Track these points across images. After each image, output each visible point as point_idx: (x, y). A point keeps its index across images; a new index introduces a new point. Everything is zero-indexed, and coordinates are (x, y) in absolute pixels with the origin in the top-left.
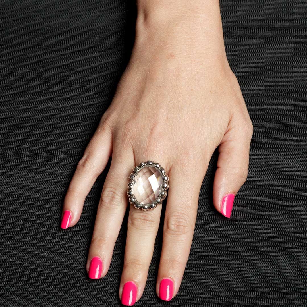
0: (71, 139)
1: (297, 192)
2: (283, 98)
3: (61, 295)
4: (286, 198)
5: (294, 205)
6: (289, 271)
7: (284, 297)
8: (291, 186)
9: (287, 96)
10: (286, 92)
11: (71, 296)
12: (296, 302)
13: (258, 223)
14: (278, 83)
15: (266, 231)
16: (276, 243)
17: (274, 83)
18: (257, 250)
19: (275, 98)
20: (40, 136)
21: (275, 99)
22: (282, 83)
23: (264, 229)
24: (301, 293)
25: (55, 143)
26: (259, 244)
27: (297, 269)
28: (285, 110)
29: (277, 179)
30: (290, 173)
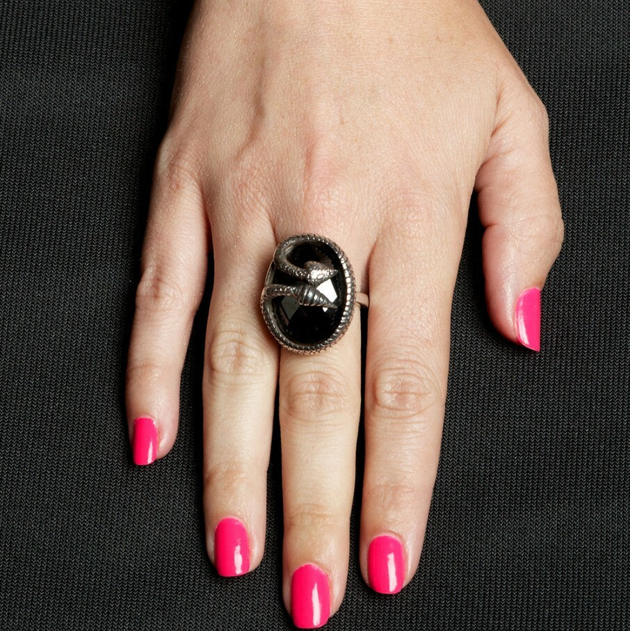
0: (8, 190)
1: (600, 336)
2: (565, 84)
4: (572, 352)
5: (592, 371)
6: (580, 543)
7: (566, 613)
8: (584, 320)
9: (576, 77)
10: (571, 68)
11: (9, 606)
12: (599, 627)
13: (499, 416)
14: (551, 43)
15: (519, 437)
16: (544, 468)
17: (541, 43)
18: (494, 489)
19: (544, 84)
21: (544, 87)
22: (561, 43)
23: (514, 434)
24: (610, 604)
26: (501, 472)
27: (601, 539)
28: (568, 116)
29: (548, 300)
30: (581, 284)
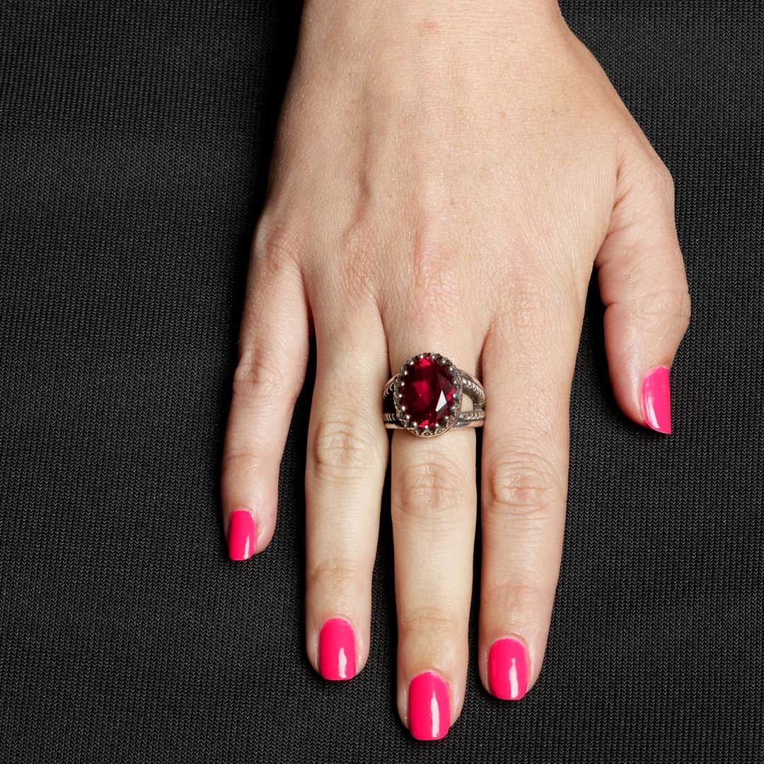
0: (108, 267)
1: (738, 420)
2: (700, 152)
3: (81, 707)
4: (709, 437)
5: (730, 457)
6: (716, 639)
7: (702, 715)
8: (721, 403)
9: (712, 146)
10: (707, 135)
11: (110, 709)
12: (737, 729)
13: (630, 506)
14: (686, 110)
15: (652, 529)
16: (679, 562)
17: (675, 110)
18: (626, 584)
20: (20, 257)
21: (678, 156)
22: (696, 110)
23: (647, 525)
24: (749, 704)
25: (62, 278)
26: (633, 566)
27: (740, 635)
28: (704, 186)
30: (717, 364)
